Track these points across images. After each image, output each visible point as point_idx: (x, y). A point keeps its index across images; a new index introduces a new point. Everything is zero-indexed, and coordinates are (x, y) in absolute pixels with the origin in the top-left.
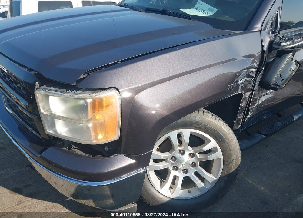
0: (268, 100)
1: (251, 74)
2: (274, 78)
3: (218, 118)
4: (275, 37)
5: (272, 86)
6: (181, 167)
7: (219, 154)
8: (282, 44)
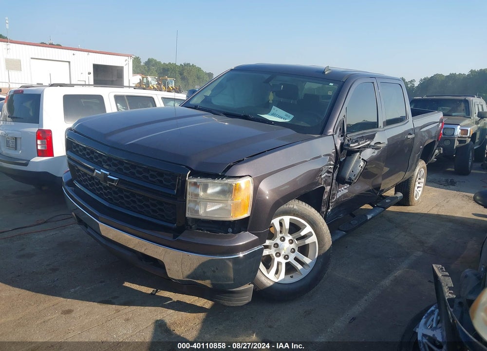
0: (344, 195)
1: (330, 170)
2: (348, 174)
3: (310, 207)
4: (344, 139)
5: (347, 180)
6: (283, 253)
7: (314, 238)
8: (351, 145)
